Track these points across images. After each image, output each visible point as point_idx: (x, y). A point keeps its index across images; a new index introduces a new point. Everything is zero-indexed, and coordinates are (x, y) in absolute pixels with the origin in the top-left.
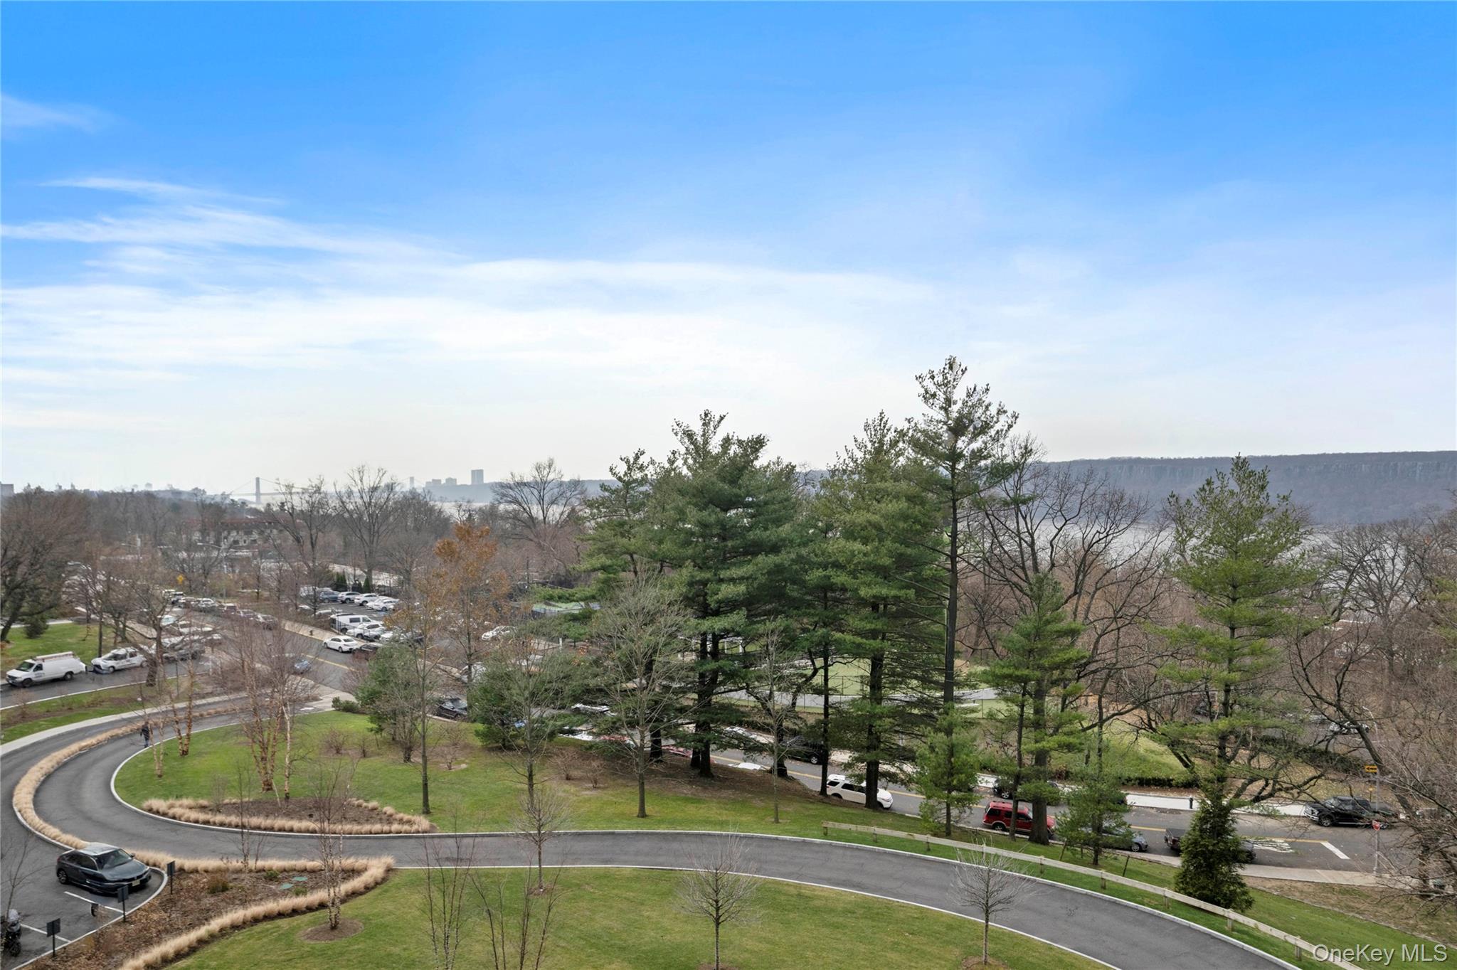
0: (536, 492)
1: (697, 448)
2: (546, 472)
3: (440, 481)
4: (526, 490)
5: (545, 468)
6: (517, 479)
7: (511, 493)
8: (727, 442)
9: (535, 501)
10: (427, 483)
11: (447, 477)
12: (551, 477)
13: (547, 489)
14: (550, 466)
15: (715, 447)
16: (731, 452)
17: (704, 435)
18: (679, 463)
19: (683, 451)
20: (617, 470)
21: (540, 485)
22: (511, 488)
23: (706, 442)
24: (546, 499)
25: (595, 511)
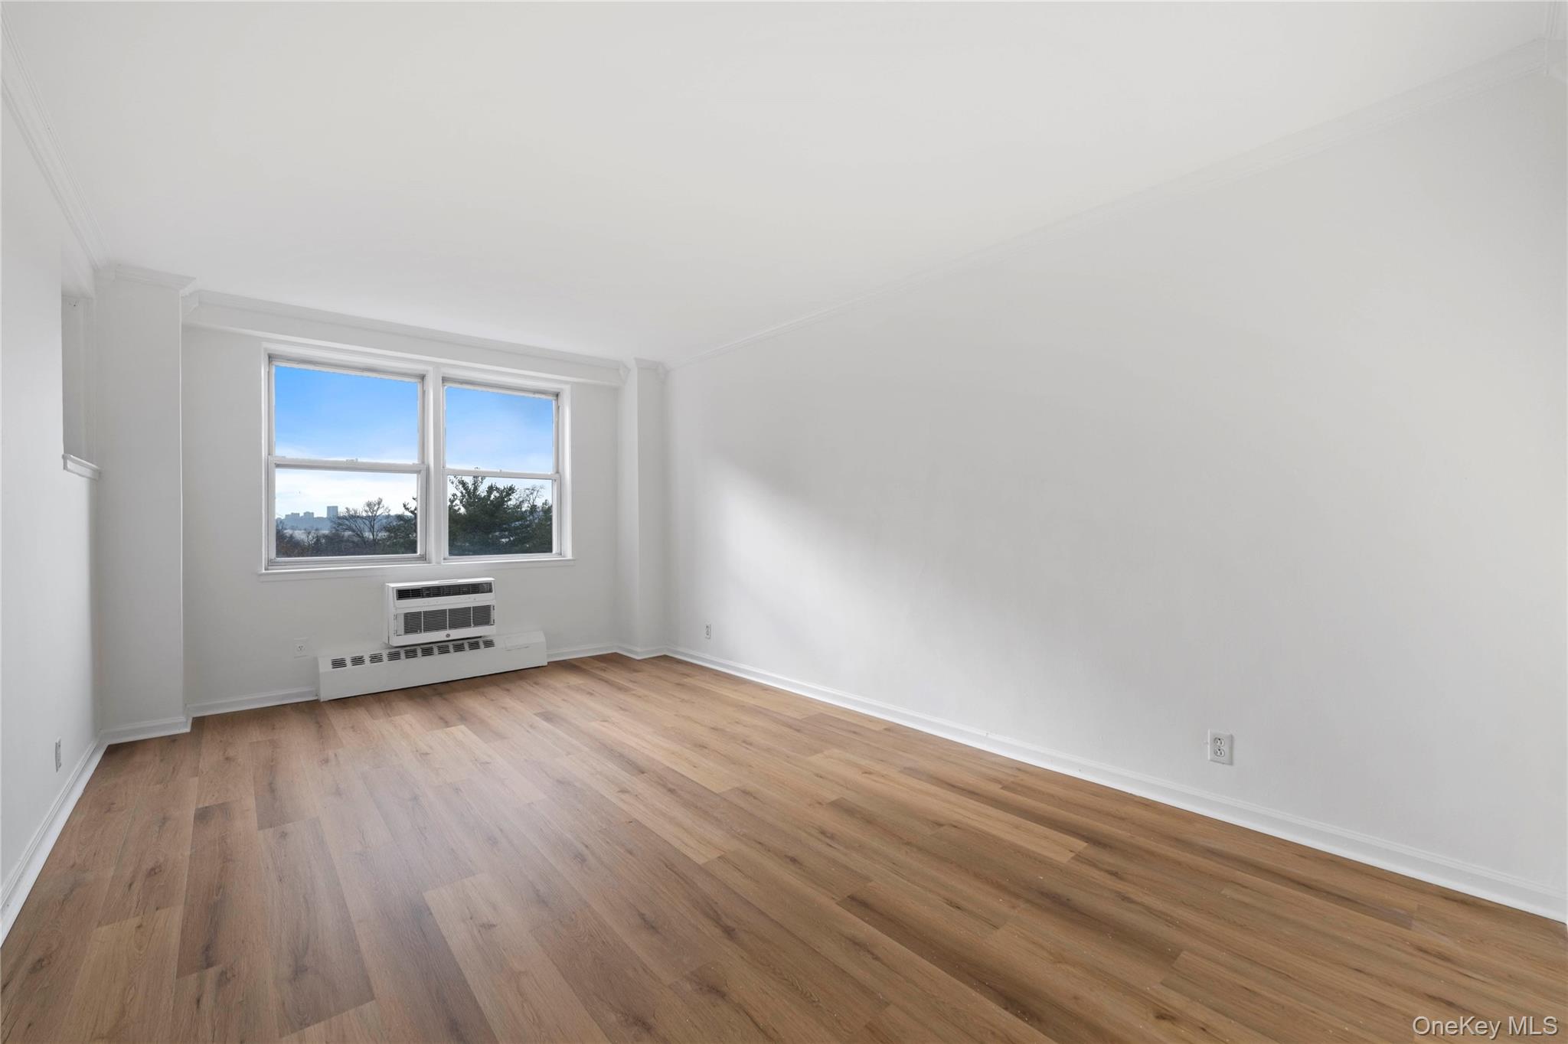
0: (367, 522)
1: (468, 492)
2: (376, 508)
3: (299, 514)
4: (359, 521)
5: (375, 505)
6: (352, 513)
7: (347, 522)
8: (491, 489)
9: (367, 529)
10: (286, 516)
11: (305, 511)
12: (378, 513)
13: (377, 520)
14: (379, 503)
15: (482, 491)
16: (492, 497)
17: (474, 484)
18: (457, 502)
19: (459, 494)
20: (409, 506)
21: (372, 519)
22: (347, 520)
23: (476, 489)
24: (376, 527)
25: (393, 535)
